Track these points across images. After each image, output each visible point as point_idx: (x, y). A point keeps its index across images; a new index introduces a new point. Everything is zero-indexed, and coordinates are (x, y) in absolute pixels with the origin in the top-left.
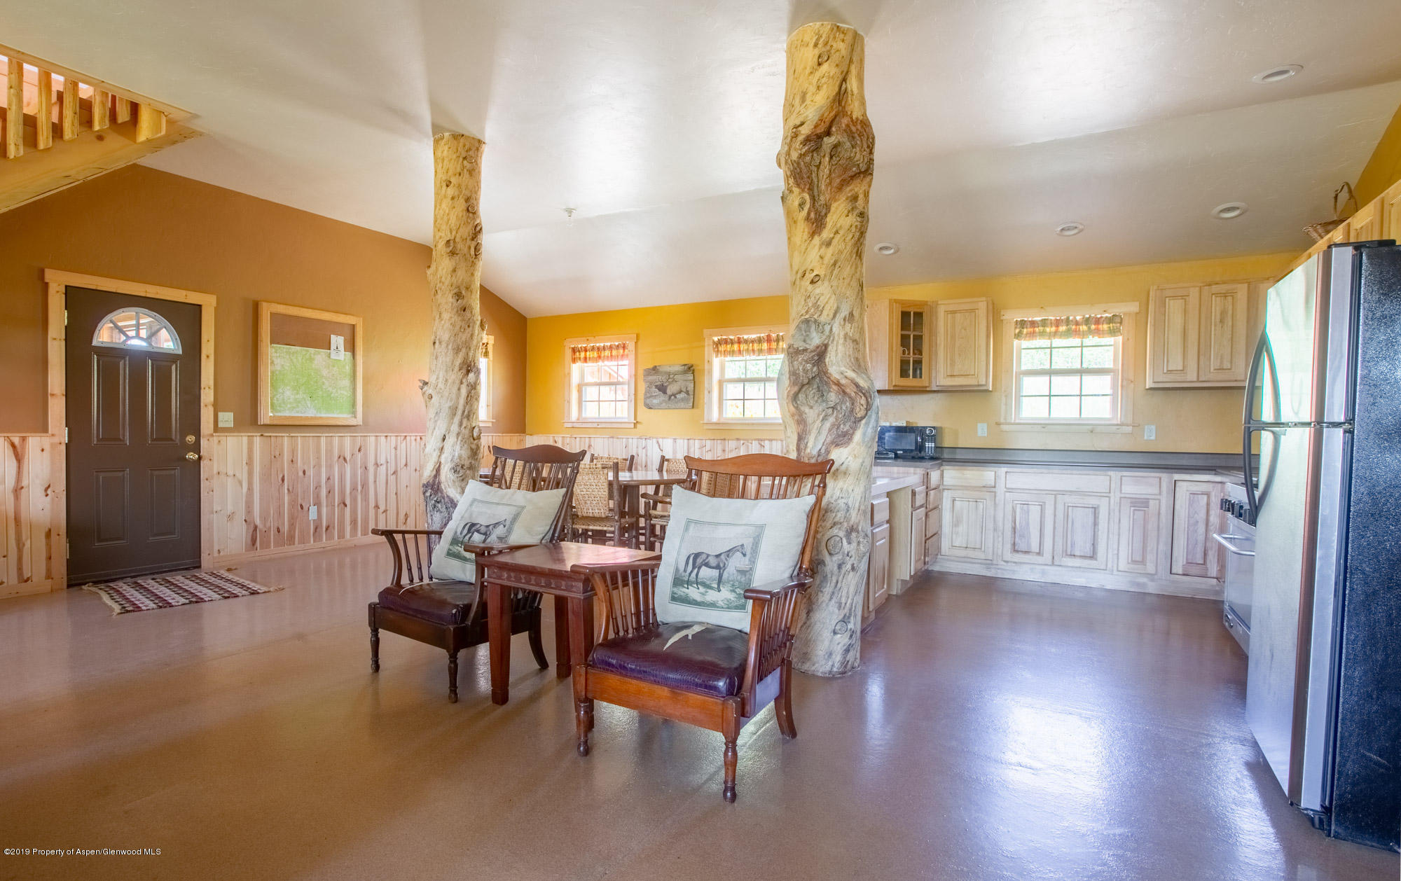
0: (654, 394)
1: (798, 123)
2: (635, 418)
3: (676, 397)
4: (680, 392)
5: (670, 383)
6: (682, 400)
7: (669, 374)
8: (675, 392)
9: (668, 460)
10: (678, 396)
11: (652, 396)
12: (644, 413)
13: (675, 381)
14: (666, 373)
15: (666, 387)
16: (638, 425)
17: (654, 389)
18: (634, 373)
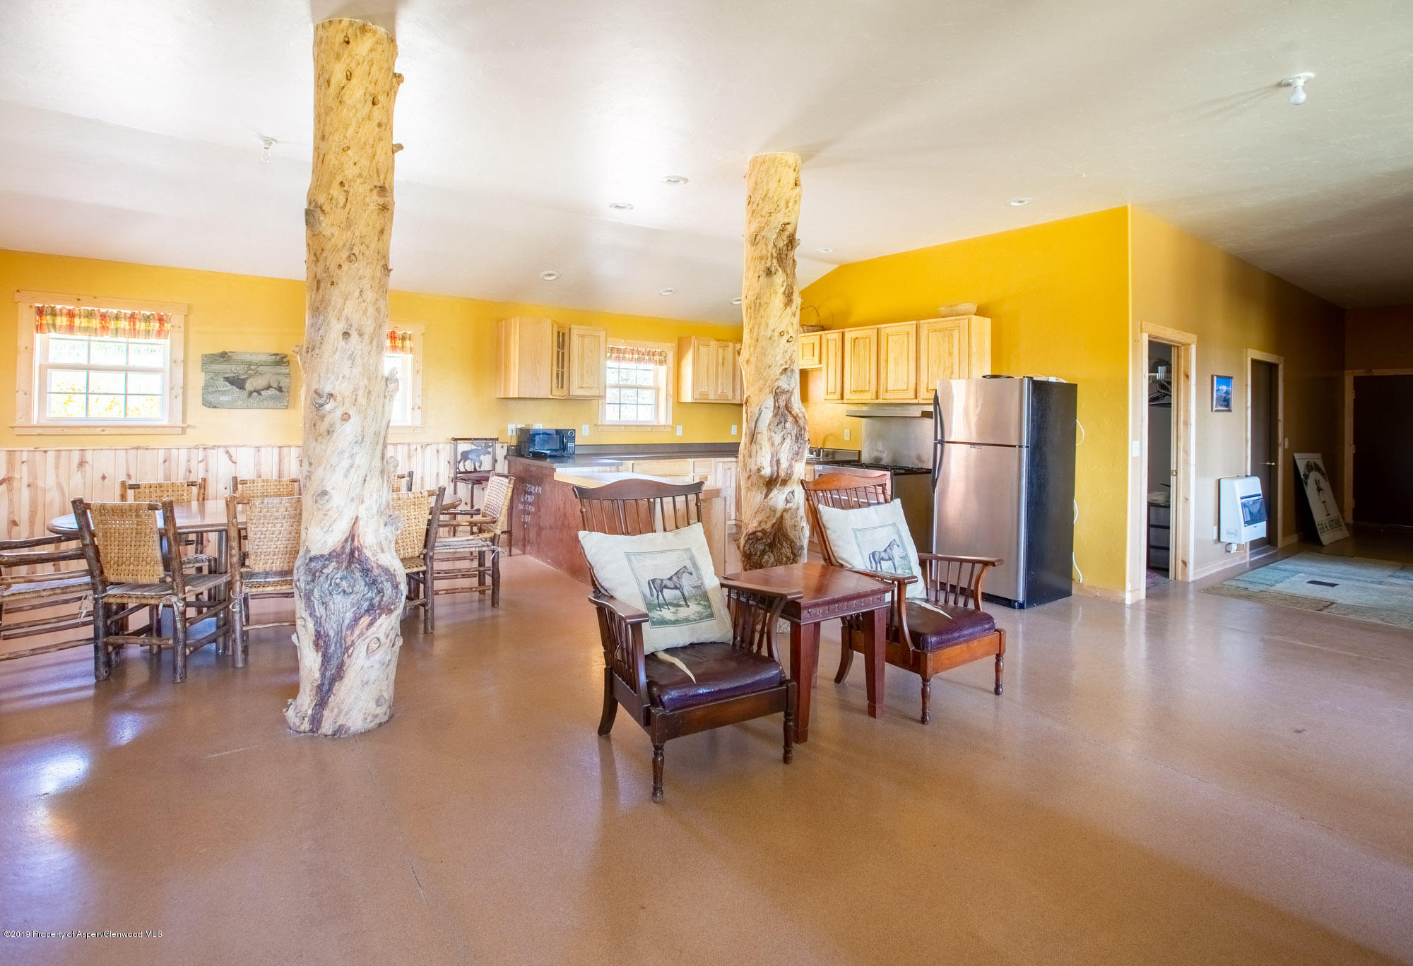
0: (222, 389)
1: (786, 222)
2: (184, 420)
3: (260, 394)
4: (269, 387)
5: (250, 376)
6: (271, 398)
7: (250, 364)
8: (259, 387)
9: (244, 482)
10: (263, 393)
11: (218, 391)
12: (199, 414)
13: (257, 373)
14: (243, 362)
15: (244, 381)
16: (189, 431)
17: (221, 382)
18: (181, 357)
